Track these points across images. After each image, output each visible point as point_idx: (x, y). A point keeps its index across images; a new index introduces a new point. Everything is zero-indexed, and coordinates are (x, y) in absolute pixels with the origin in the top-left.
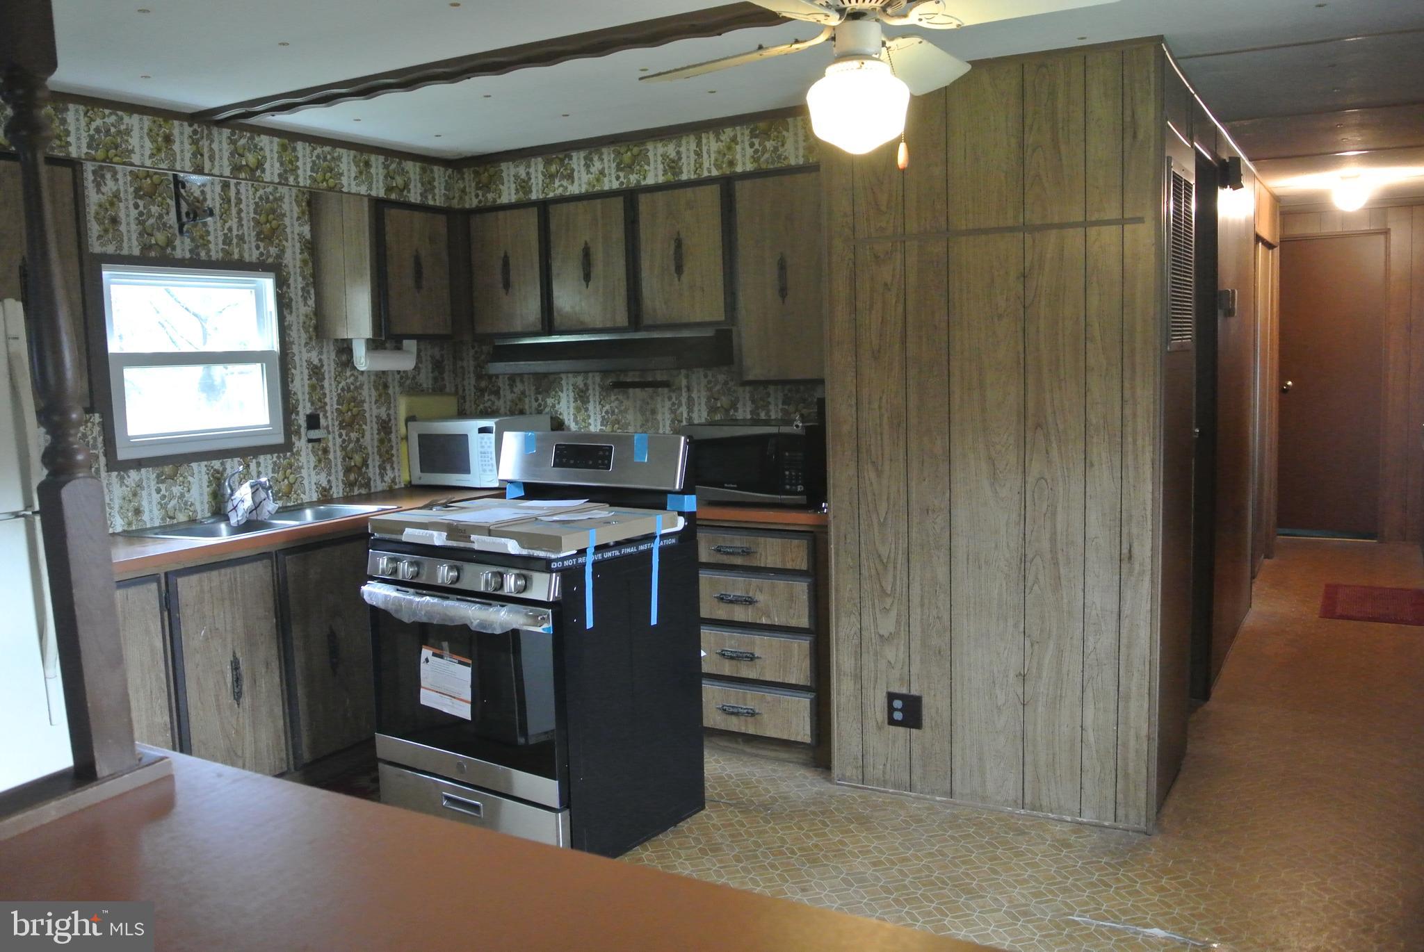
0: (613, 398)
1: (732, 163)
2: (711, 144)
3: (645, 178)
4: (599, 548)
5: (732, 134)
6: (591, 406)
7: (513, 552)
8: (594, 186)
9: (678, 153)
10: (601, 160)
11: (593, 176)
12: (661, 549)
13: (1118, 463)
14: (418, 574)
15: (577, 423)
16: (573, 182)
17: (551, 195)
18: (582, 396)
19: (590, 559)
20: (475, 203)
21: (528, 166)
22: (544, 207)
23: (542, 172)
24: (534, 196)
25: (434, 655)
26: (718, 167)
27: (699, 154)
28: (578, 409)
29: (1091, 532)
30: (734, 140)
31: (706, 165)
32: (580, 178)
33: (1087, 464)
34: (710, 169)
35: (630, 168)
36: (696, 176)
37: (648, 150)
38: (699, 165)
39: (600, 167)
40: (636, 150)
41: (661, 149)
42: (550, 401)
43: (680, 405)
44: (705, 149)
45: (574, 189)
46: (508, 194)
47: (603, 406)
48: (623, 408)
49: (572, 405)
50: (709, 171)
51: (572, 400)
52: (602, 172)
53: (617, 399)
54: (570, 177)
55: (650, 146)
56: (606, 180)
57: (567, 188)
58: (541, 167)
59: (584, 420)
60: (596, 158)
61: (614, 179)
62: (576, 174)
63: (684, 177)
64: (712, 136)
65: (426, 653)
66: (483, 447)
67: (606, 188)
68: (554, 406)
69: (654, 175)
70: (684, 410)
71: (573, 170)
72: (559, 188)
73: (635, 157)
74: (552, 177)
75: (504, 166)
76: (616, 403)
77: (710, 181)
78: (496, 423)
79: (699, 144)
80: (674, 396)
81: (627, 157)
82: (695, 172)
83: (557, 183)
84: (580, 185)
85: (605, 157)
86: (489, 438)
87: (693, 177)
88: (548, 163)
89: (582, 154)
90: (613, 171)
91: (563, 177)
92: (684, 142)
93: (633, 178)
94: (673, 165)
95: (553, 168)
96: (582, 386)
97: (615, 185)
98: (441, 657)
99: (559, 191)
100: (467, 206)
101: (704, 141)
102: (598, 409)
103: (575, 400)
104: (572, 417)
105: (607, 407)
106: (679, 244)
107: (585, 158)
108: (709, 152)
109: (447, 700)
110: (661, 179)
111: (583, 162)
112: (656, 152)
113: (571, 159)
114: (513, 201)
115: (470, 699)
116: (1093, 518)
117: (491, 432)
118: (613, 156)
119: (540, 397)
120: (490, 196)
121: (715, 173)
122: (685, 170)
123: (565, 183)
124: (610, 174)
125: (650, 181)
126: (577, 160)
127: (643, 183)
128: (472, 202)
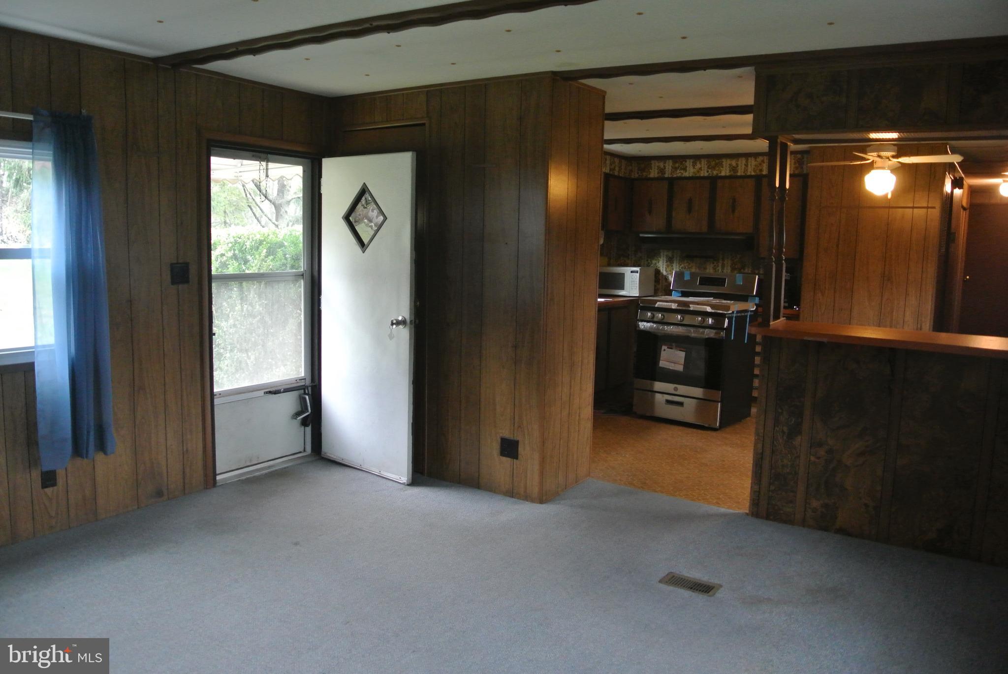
0: (686, 262)
1: (761, 170)
2: (752, 162)
3: (720, 173)
4: (738, 312)
5: (762, 159)
6: (674, 265)
7: (709, 311)
8: (696, 174)
9: (737, 164)
10: (700, 163)
11: (696, 170)
12: (750, 316)
13: (919, 295)
14: (663, 319)
15: (666, 271)
16: (686, 171)
17: (675, 176)
18: (670, 260)
19: (735, 315)
20: (637, 176)
21: (665, 163)
22: (672, 181)
23: (672, 166)
24: (666, 176)
25: (668, 348)
26: (754, 171)
27: (746, 165)
28: (668, 266)
29: (906, 319)
30: (763, 161)
31: (749, 170)
32: (690, 171)
33: (907, 294)
34: (750, 172)
35: (713, 168)
36: (744, 174)
37: (723, 162)
38: (746, 170)
39: (700, 166)
40: (717, 161)
41: (729, 161)
42: (654, 262)
43: (718, 266)
44: (749, 164)
45: (686, 174)
46: (654, 173)
47: (680, 265)
48: (690, 266)
49: (665, 264)
50: (751, 172)
51: (665, 262)
52: (700, 169)
53: (688, 262)
54: (685, 169)
55: (724, 160)
56: (702, 172)
57: (683, 174)
58: (671, 164)
59: (670, 271)
60: (698, 163)
61: (706, 172)
62: (688, 169)
63: (739, 174)
64: (753, 159)
65: (664, 347)
66: (632, 279)
67: (702, 175)
68: (656, 264)
69: (725, 172)
70: (720, 268)
71: (686, 167)
72: (679, 173)
73: (716, 164)
74: (676, 169)
75: (653, 162)
76: (687, 264)
77: (750, 177)
78: (640, 269)
79: (747, 161)
80: (715, 263)
81: (713, 163)
82: (744, 172)
83: (678, 171)
84: (689, 173)
85: (703, 162)
86: (636, 275)
87: (743, 174)
88: (675, 162)
89: (692, 161)
90: (706, 169)
91: (682, 169)
92: (740, 160)
93: (715, 173)
94: (734, 169)
95: (677, 165)
96: (671, 256)
97: (706, 174)
98: (672, 348)
99: (679, 175)
100: (633, 177)
101: (749, 161)
102: (678, 266)
103: (667, 262)
104: (664, 269)
105: (683, 265)
106: (734, 200)
107: (693, 162)
108: (751, 165)
109: (673, 365)
110: (728, 174)
111: (691, 164)
112: (726, 163)
113: (686, 162)
114: (656, 177)
115: (683, 363)
116: (908, 313)
117: (638, 273)
118: (706, 163)
119: (649, 260)
120: (645, 174)
121: (753, 173)
122: (739, 171)
123: (682, 171)
124: (704, 170)
125: (723, 174)
126: (689, 163)
127: (719, 175)
128: (635, 175)
